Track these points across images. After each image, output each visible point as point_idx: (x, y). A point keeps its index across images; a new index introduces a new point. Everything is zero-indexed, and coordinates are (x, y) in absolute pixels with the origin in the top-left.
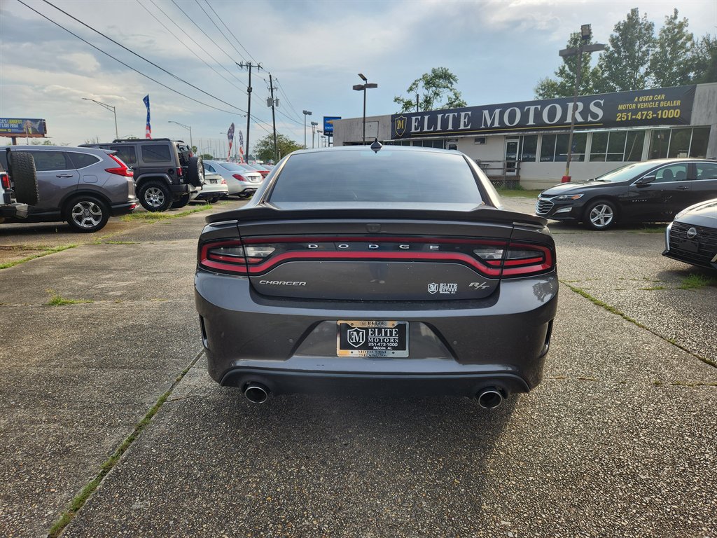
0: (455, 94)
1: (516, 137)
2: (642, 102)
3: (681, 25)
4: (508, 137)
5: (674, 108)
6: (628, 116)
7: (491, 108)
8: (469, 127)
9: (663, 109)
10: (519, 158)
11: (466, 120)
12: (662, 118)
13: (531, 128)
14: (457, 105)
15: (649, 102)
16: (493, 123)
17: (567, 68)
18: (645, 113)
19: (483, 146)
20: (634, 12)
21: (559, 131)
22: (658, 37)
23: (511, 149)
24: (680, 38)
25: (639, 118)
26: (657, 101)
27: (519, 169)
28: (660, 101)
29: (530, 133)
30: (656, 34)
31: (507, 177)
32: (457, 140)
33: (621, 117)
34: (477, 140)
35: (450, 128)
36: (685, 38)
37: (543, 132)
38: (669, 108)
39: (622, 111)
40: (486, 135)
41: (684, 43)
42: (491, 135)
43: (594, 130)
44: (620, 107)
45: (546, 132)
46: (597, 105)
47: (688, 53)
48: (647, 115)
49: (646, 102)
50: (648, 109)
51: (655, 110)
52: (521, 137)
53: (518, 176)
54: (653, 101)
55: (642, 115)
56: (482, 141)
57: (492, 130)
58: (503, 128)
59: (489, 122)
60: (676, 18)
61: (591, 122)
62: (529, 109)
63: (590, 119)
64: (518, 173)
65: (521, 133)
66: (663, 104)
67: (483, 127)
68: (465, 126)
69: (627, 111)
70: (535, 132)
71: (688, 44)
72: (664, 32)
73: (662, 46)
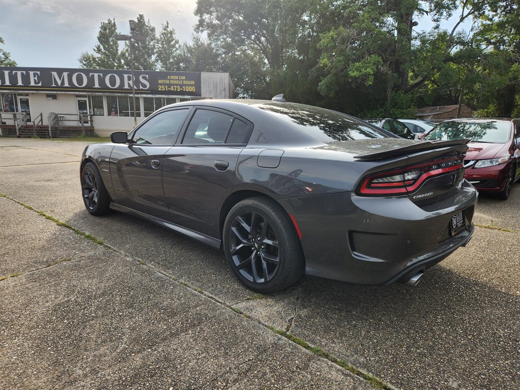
0: (4, 54)
1: (85, 96)
2: (172, 79)
3: (171, 33)
4: (77, 96)
5: (192, 85)
6: (165, 88)
7: (60, 71)
8: (40, 85)
9: (185, 85)
10: (90, 113)
11: (36, 78)
12: (177, 91)
13: (97, 90)
14: (7, 64)
15: (176, 80)
16: (63, 83)
17: (102, 47)
18: (176, 87)
19: (54, 101)
20: (141, 16)
21: (120, 94)
22: (159, 38)
23: (82, 106)
24: (172, 41)
25: (173, 90)
26: (181, 80)
27: (92, 121)
28: (183, 80)
29: (97, 93)
30: (158, 35)
31: (85, 127)
32: (27, 95)
33: (160, 88)
34: (48, 96)
35: (20, 83)
36: (174, 41)
37: (107, 94)
38: (189, 85)
39: (161, 84)
40: (58, 92)
41: (174, 45)
42: (63, 92)
43: (144, 96)
44: (160, 82)
45: (110, 94)
46: (144, 78)
47: (177, 51)
48: (177, 88)
49: (174, 80)
50: (177, 85)
51: (181, 86)
52: (89, 97)
53: (92, 126)
54: (179, 79)
55: (174, 88)
56: (54, 97)
57: (62, 88)
58: (72, 88)
59: (59, 82)
60: (168, 27)
61: (142, 90)
62: (93, 76)
63: (141, 87)
64: (92, 124)
65: (90, 93)
66: (185, 82)
67: (54, 85)
68: (35, 82)
69: (165, 84)
70: (101, 94)
71: (177, 46)
72: (163, 34)
73: (162, 44)
